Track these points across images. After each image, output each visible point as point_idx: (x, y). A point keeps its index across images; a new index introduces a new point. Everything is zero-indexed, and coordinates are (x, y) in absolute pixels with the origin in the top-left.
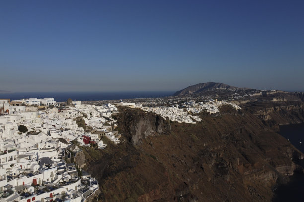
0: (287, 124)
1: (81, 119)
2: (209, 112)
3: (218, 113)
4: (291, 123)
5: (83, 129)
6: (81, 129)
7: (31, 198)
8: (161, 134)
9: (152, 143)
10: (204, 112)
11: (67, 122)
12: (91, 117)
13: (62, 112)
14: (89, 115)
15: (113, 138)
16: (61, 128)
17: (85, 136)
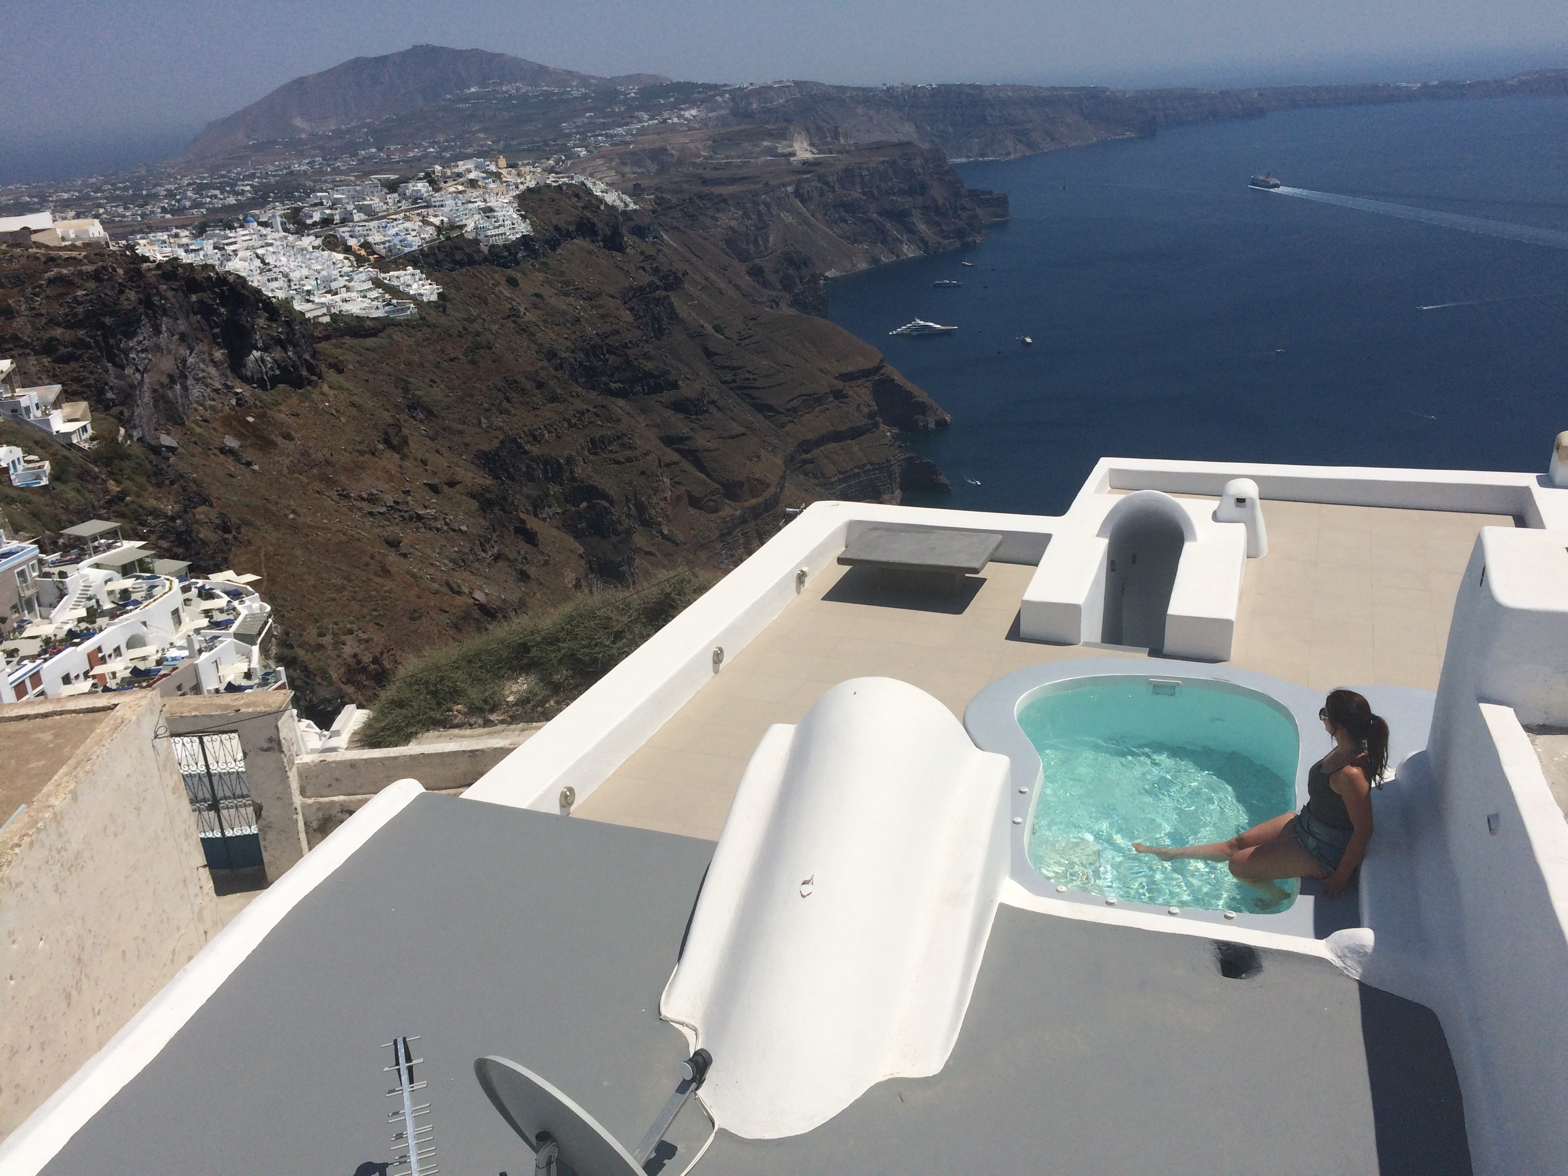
0: (863, 266)
2: (476, 241)
3: (525, 240)
4: (876, 260)
8: (269, 387)
9: (232, 442)
10: (448, 238)
15: (59, 424)
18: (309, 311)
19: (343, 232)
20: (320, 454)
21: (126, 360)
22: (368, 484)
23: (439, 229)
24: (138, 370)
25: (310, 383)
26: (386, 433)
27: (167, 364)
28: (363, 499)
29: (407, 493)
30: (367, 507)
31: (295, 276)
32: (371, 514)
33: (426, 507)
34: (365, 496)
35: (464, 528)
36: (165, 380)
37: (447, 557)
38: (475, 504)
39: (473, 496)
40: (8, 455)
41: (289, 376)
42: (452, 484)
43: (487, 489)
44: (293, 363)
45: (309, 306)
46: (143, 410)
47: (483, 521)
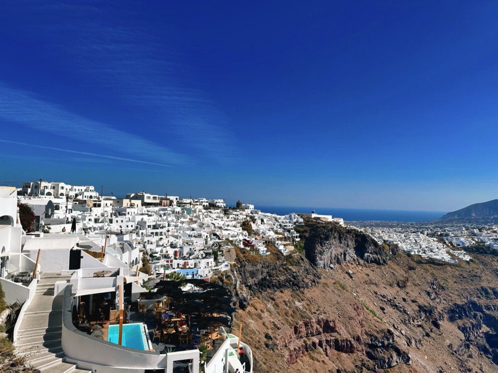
1: (248, 224)
2: (489, 247)
5: (247, 234)
6: (245, 232)
7: (169, 260)
8: (369, 262)
9: (351, 272)
10: (479, 245)
11: (230, 223)
12: (261, 224)
13: (228, 214)
14: (260, 221)
15: (281, 248)
16: (220, 228)
17: (245, 240)
18: (423, 255)
19: (445, 238)
20: (374, 281)
22: (384, 292)
23: (477, 242)
24: (327, 248)
25: (382, 264)
26: (398, 282)
27: (342, 251)
28: (381, 296)
29: (395, 298)
30: (381, 298)
32: (382, 300)
33: (399, 304)
34: (382, 295)
35: (408, 313)
36: (339, 254)
37: (400, 319)
38: (417, 308)
39: (419, 307)
40: (262, 249)
41: (377, 262)
42: (413, 301)
43: (426, 307)
44: (379, 259)
45: (424, 254)
46: (326, 257)
47: (417, 313)
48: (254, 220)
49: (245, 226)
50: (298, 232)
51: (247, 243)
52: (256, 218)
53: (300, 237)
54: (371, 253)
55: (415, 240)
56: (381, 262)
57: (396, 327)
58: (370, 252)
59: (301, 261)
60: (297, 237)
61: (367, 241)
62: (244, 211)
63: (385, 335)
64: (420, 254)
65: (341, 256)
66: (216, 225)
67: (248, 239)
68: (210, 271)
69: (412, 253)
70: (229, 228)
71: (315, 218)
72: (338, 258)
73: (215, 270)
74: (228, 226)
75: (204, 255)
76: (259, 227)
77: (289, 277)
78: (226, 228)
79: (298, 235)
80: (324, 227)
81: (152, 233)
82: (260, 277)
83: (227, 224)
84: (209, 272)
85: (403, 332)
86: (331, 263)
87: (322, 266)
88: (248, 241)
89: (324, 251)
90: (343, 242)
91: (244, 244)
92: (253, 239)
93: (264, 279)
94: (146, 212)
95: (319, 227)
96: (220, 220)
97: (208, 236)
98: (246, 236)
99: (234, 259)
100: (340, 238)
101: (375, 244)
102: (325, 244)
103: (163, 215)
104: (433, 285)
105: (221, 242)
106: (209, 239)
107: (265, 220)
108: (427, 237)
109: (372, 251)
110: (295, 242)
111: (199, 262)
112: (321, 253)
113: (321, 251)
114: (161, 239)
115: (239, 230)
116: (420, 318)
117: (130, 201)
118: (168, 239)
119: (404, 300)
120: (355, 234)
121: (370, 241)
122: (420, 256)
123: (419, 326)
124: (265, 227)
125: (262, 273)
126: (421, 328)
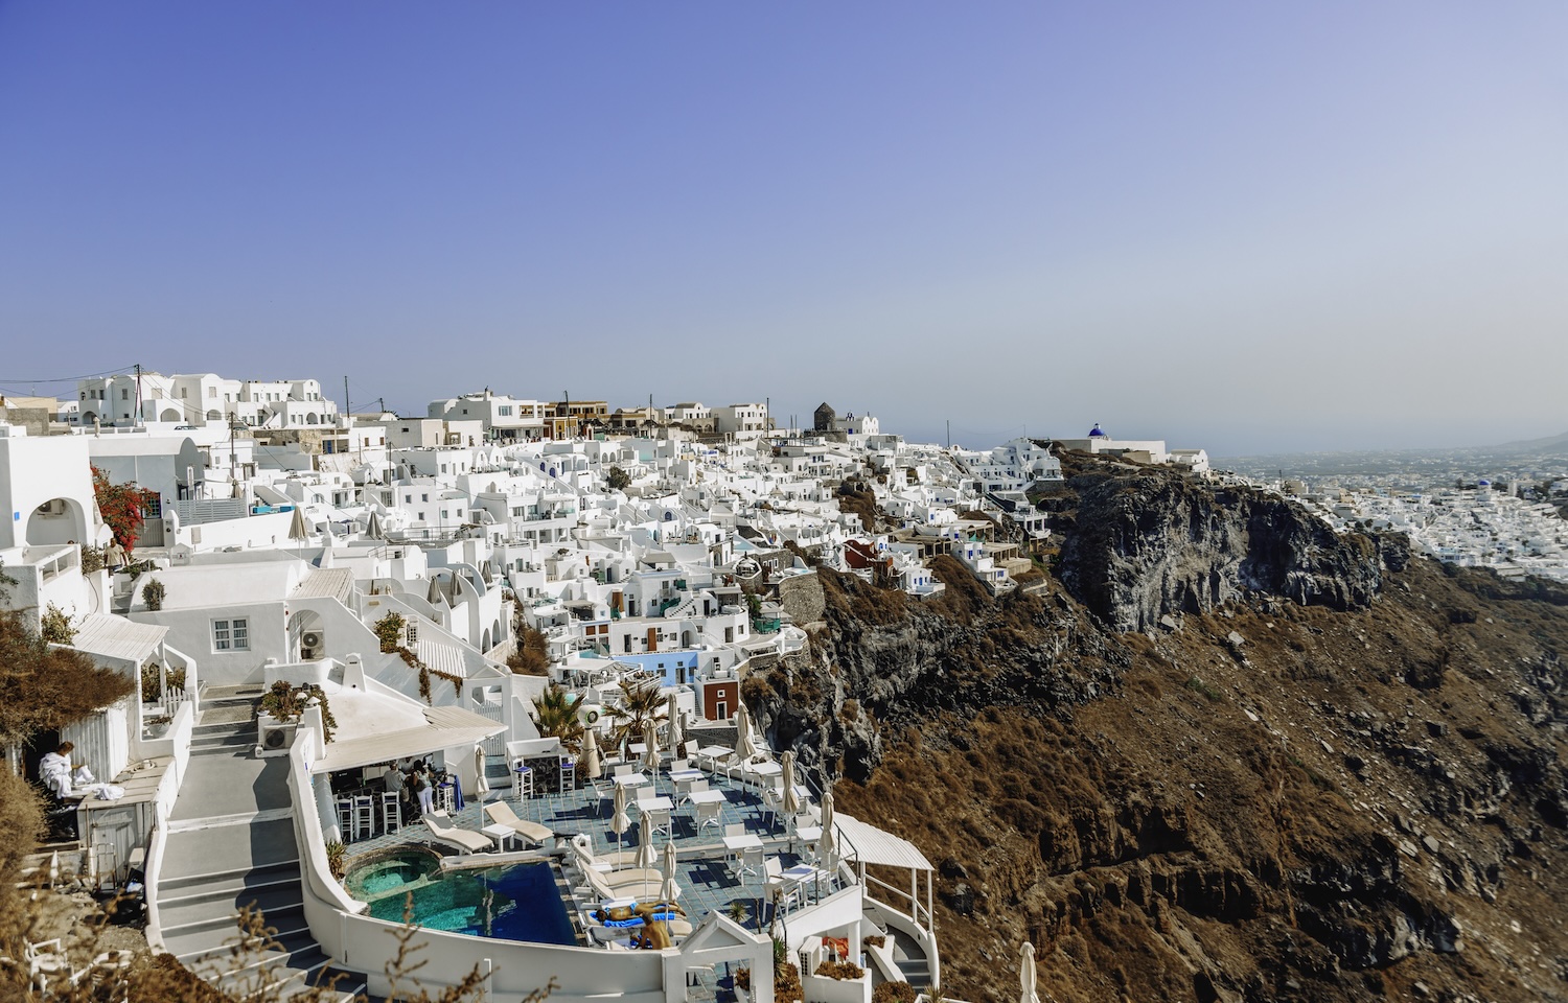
1: (860, 487)
5: (859, 523)
6: (850, 517)
7: (596, 624)
8: (1304, 604)
9: (1236, 638)
11: (798, 489)
12: (909, 482)
13: (786, 454)
14: (903, 474)
15: (985, 566)
16: (763, 506)
17: (854, 544)
18: (1503, 569)
20: (1323, 668)
21: (1141, 550)
24: (1150, 560)
26: (1412, 668)
27: (1203, 565)
28: (1349, 718)
29: (1400, 725)
30: (1349, 726)
31: (1502, 537)
32: (1350, 733)
33: (1414, 744)
34: (1353, 715)
35: (1451, 775)
36: (1194, 577)
37: (1420, 798)
38: (1480, 758)
39: (1490, 751)
40: (916, 575)
41: (1328, 598)
42: (1470, 734)
43: (1515, 752)
44: (1338, 588)
45: (1506, 565)
46: (1147, 590)
47: (1481, 777)
48: (881, 474)
49: (852, 496)
50: (1041, 507)
51: (859, 556)
52: (888, 463)
53: (1050, 524)
54: (1311, 570)
55: (1473, 515)
56: (1347, 597)
57: (1406, 825)
58: (1305, 565)
59: (1056, 611)
60: (1038, 527)
61: (1296, 526)
62: (845, 441)
63: (1364, 855)
64: (1492, 563)
65: (1200, 585)
66: (747, 496)
67: (861, 542)
68: (740, 656)
69: (1463, 563)
70: (792, 505)
71: (1102, 455)
72: (1190, 593)
73: (758, 653)
74: (790, 497)
75: (714, 604)
76: (903, 495)
77: (1017, 666)
78: (782, 504)
79: (1044, 516)
80: (1137, 485)
81: (530, 534)
82: (915, 670)
83: (784, 489)
84: (737, 661)
85: (1432, 842)
86: (1165, 610)
87: (1134, 623)
88: (865, 549)
89: (1138, 571)
90: (1208, 535)
91: (850, 557)
92: (883, 539)
93: (928, 678)
94: (503, 463)
95: (1117, 488)
96: (759, 477)
97: (723, 538)
98: (854, 530)
99: (819, 614)
100: (1196, 520)
101: (1324, 535)
102: (1141, 544)
103: (559, 471)
104: (1543, 675)
105: (770, 556)
106: (726, 547)
107: (921, 471)
108: (1520, 502)
109: (1315, 563)
110: (1034, 542)
111: (700, 630)
112: (1129, 579)
113: (1128, 571)
114: (562, 552)
115: (831, 509)
116: (1496, 791)
117: (446, 426)
118: (584, 552)
119: (1434, 731)
120: (1250, 503)
121: (1306, 525)
122: (1493, 572)
123: (1490, 820)
124: (923, 498)
125: (921, 656)
126: (1495, 830)
